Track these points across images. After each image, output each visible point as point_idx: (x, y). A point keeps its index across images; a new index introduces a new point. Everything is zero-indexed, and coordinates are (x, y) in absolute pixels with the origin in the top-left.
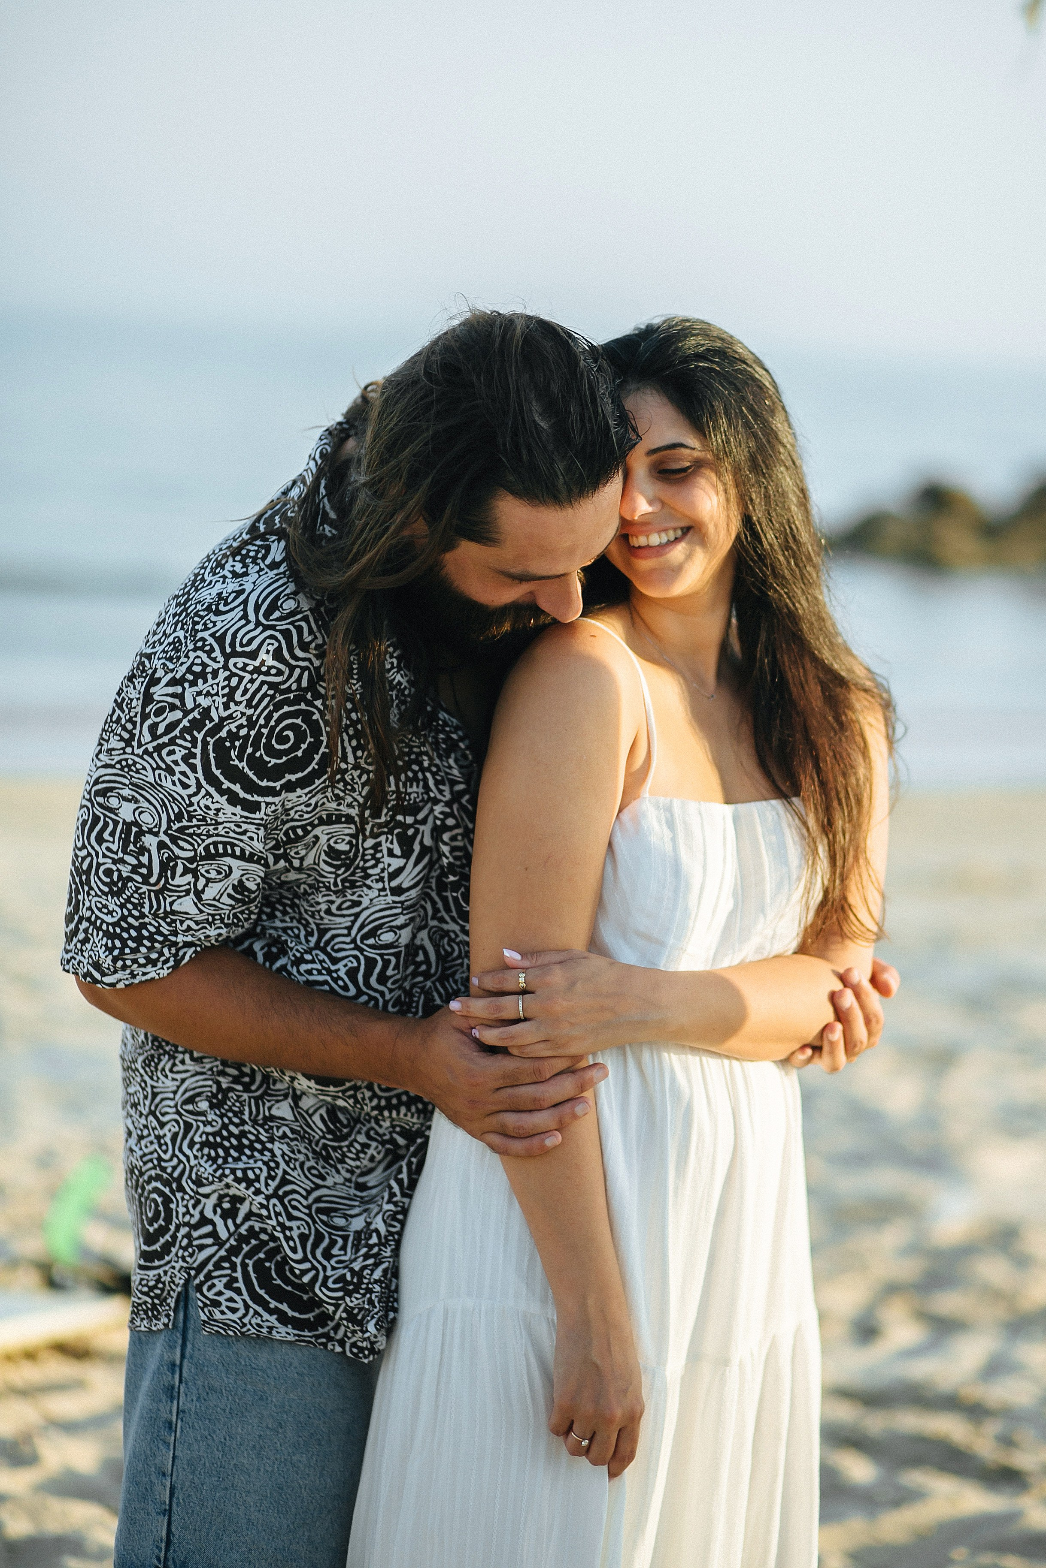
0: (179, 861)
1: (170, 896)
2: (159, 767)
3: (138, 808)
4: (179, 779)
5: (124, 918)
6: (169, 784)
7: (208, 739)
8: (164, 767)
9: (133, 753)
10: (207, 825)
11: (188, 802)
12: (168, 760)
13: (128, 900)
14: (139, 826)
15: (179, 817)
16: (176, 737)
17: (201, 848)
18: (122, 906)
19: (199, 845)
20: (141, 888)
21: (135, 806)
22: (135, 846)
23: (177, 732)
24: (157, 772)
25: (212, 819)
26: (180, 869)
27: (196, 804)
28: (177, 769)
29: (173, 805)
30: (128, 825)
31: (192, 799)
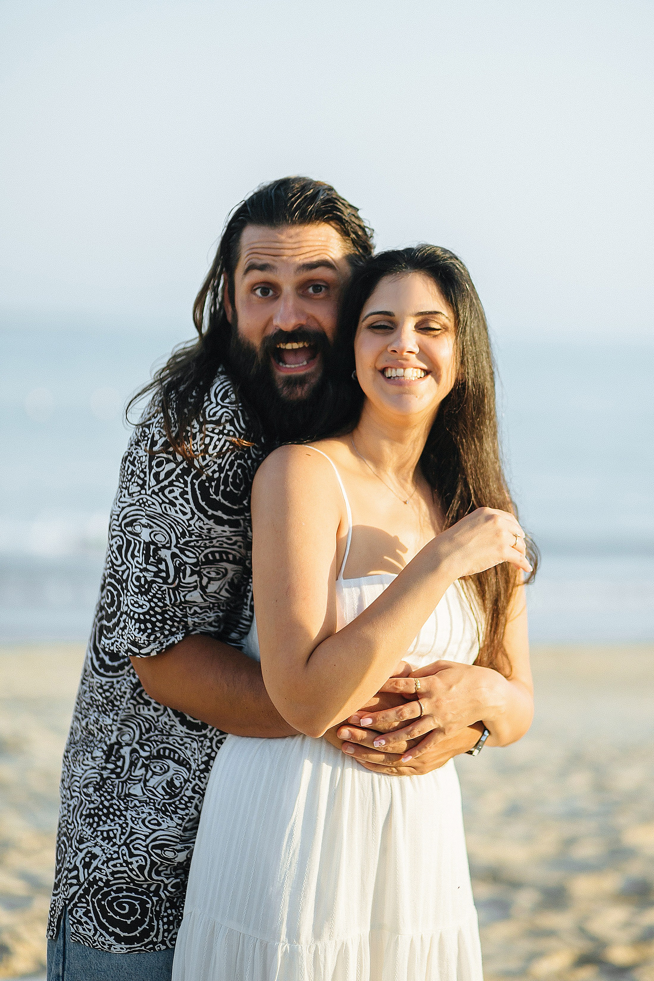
0: (187, 566)
1: (183, 591)
2: (164, 502)
3: (152, 532)
4: (180, 509)
5: (152, 608)
6: (173, 513)
7: (194, 481)
8: (168, 501)
9: (146, 494)
10: (203, 540)
11: (187, 524)
12: (170, 496)
13: (154, 596)
14: (156, 544)
15: (183, 535)
16: (173, 481)
17: (202, 556)
18: (150, 601)
19: (200, 554)
20: (162, 587)
21: (151, 530)
22: (154, 559)
23: (173, 477)
24: (163, 506)
25: (206, 536)
26: (188, 571)
27: (193, 525)
28: (177, 502)
29: (178, 527)
30: (148, 545)
31: (190, 522)
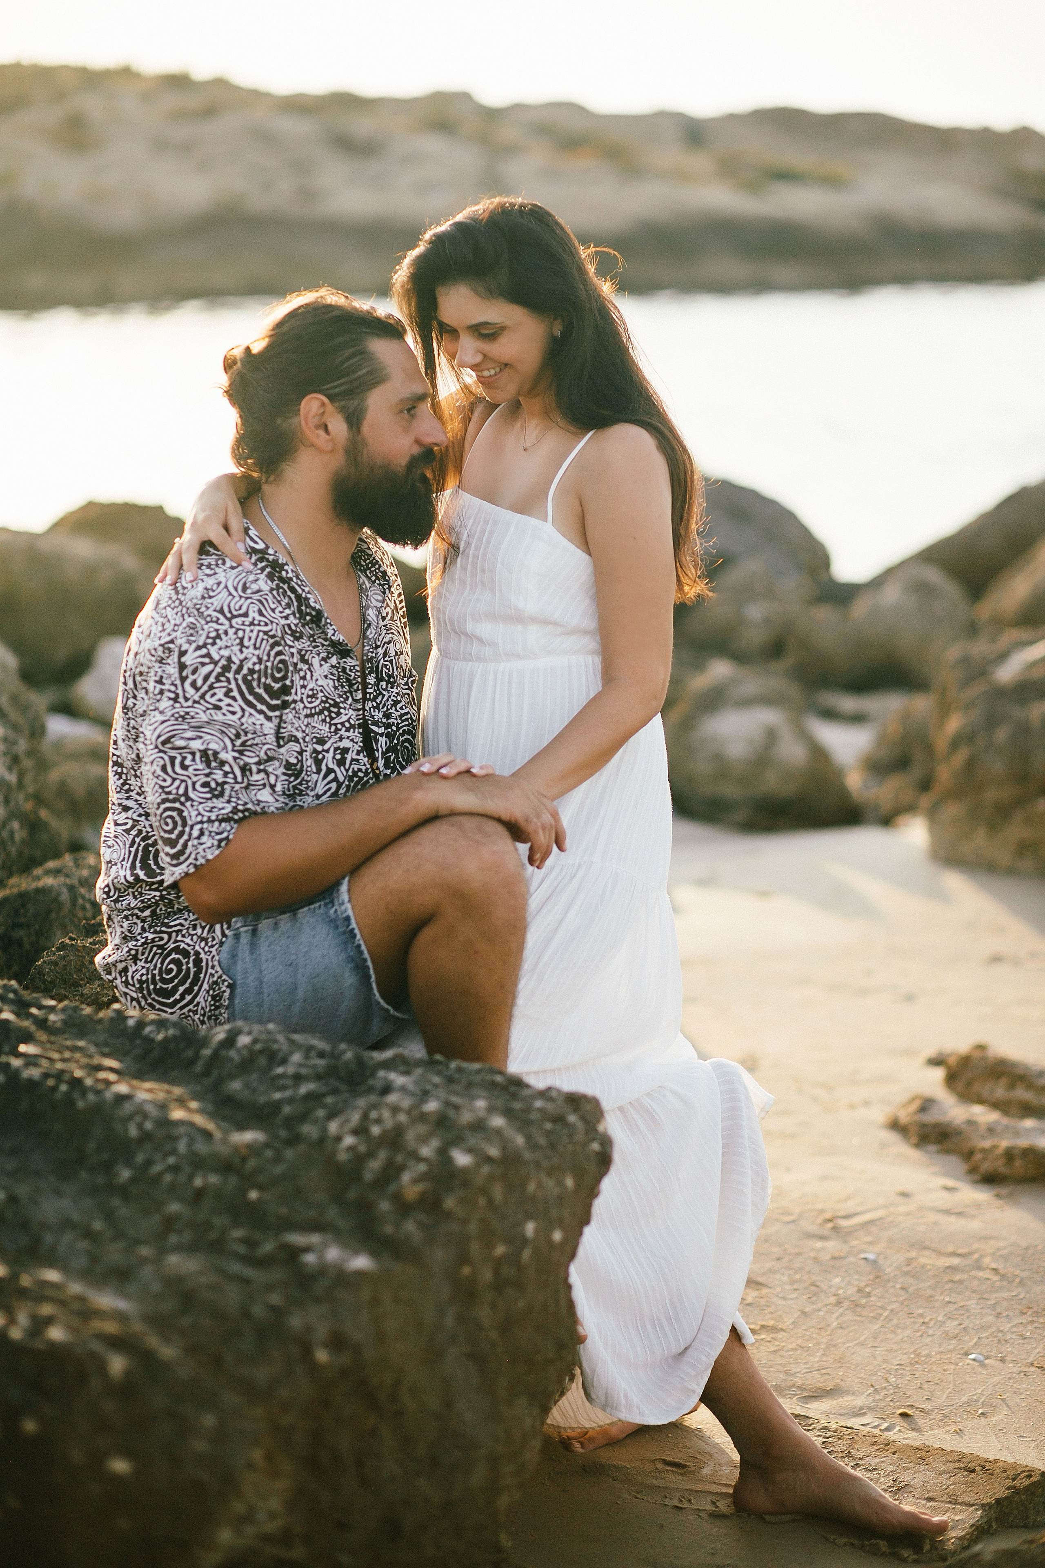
0: (252, 765)
1: (254, 791)
2: (208, 709)
3: (204, 742)
4: (227, 710)
6: (220, 716)
8: (212, 706)
9: (182, 707)
10: (259, 736)
11: (239, 724)
12: (213, 700)
13: (230, 797)
14: (213, 749)
15: (236, 737)
17: (262, 753)
18: (228, 802)
19: (260, 751)
20: (234, 787)
21: (200, 742)
22: (216, 762)
24: (208, 712)
25: (261, 731)
26: (254, 769)
27: (245, 724)
28: (222, 704)
29: (229, 730)
30: (204, 752)
31: (241, 722)
